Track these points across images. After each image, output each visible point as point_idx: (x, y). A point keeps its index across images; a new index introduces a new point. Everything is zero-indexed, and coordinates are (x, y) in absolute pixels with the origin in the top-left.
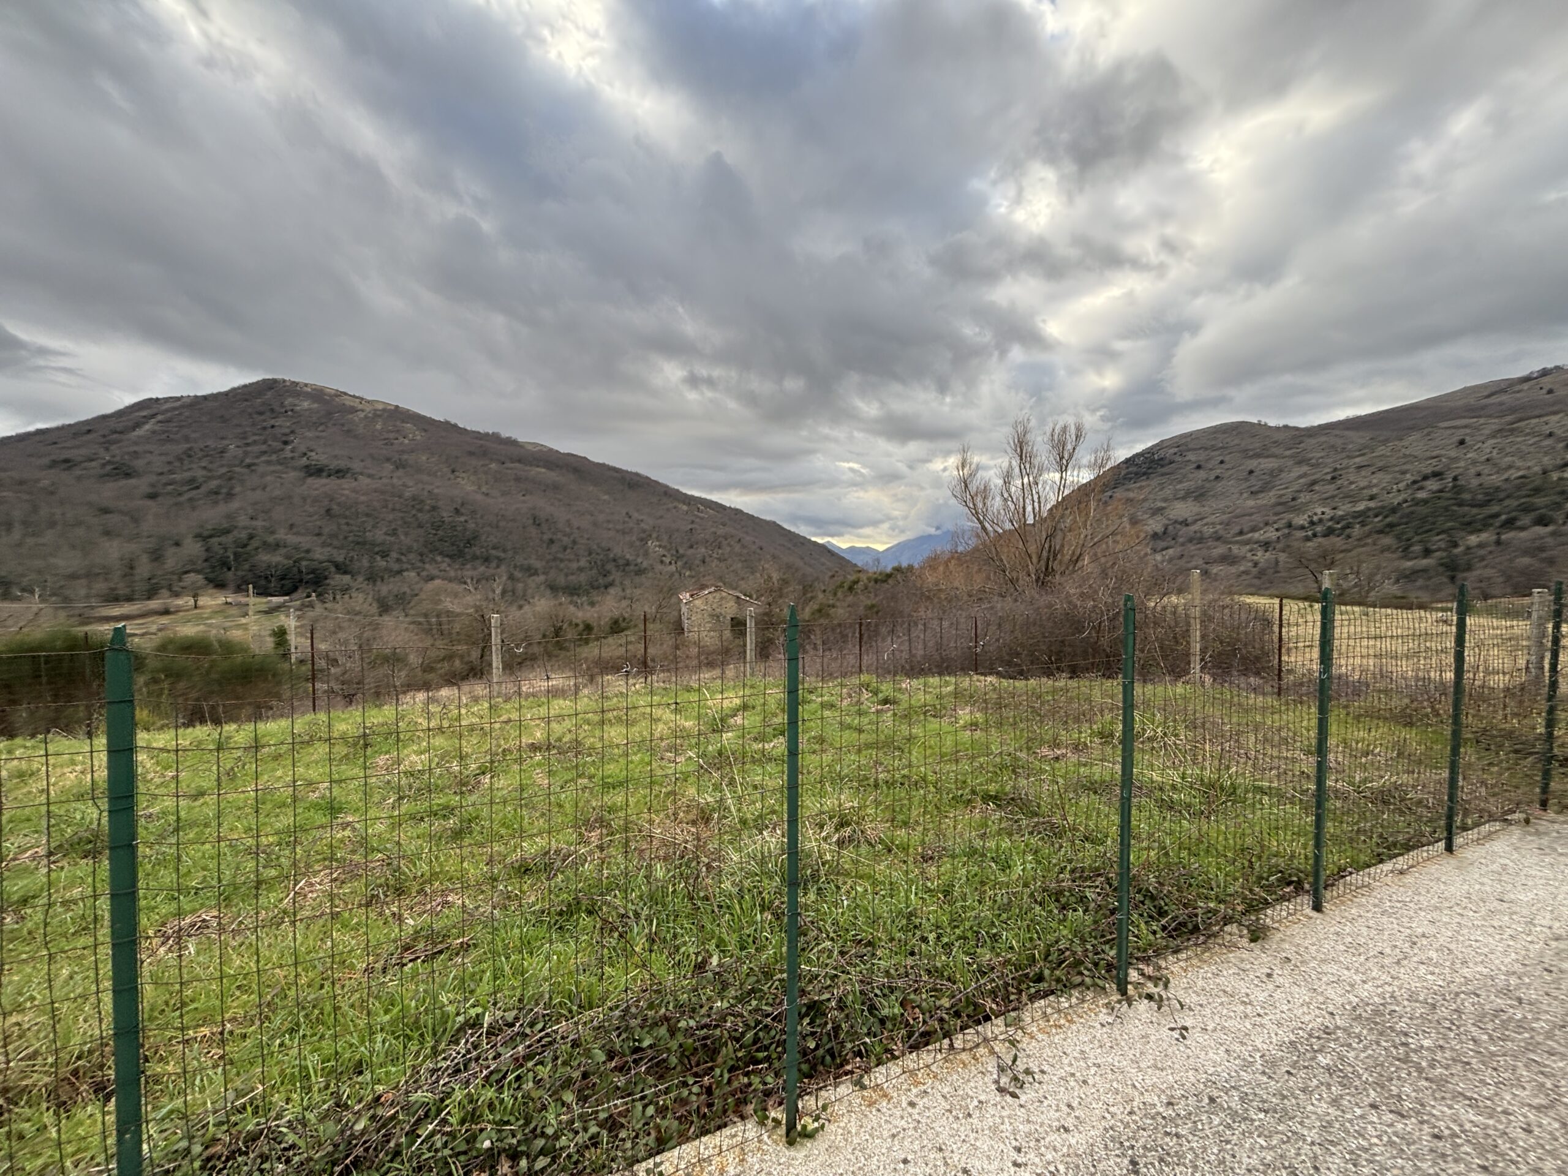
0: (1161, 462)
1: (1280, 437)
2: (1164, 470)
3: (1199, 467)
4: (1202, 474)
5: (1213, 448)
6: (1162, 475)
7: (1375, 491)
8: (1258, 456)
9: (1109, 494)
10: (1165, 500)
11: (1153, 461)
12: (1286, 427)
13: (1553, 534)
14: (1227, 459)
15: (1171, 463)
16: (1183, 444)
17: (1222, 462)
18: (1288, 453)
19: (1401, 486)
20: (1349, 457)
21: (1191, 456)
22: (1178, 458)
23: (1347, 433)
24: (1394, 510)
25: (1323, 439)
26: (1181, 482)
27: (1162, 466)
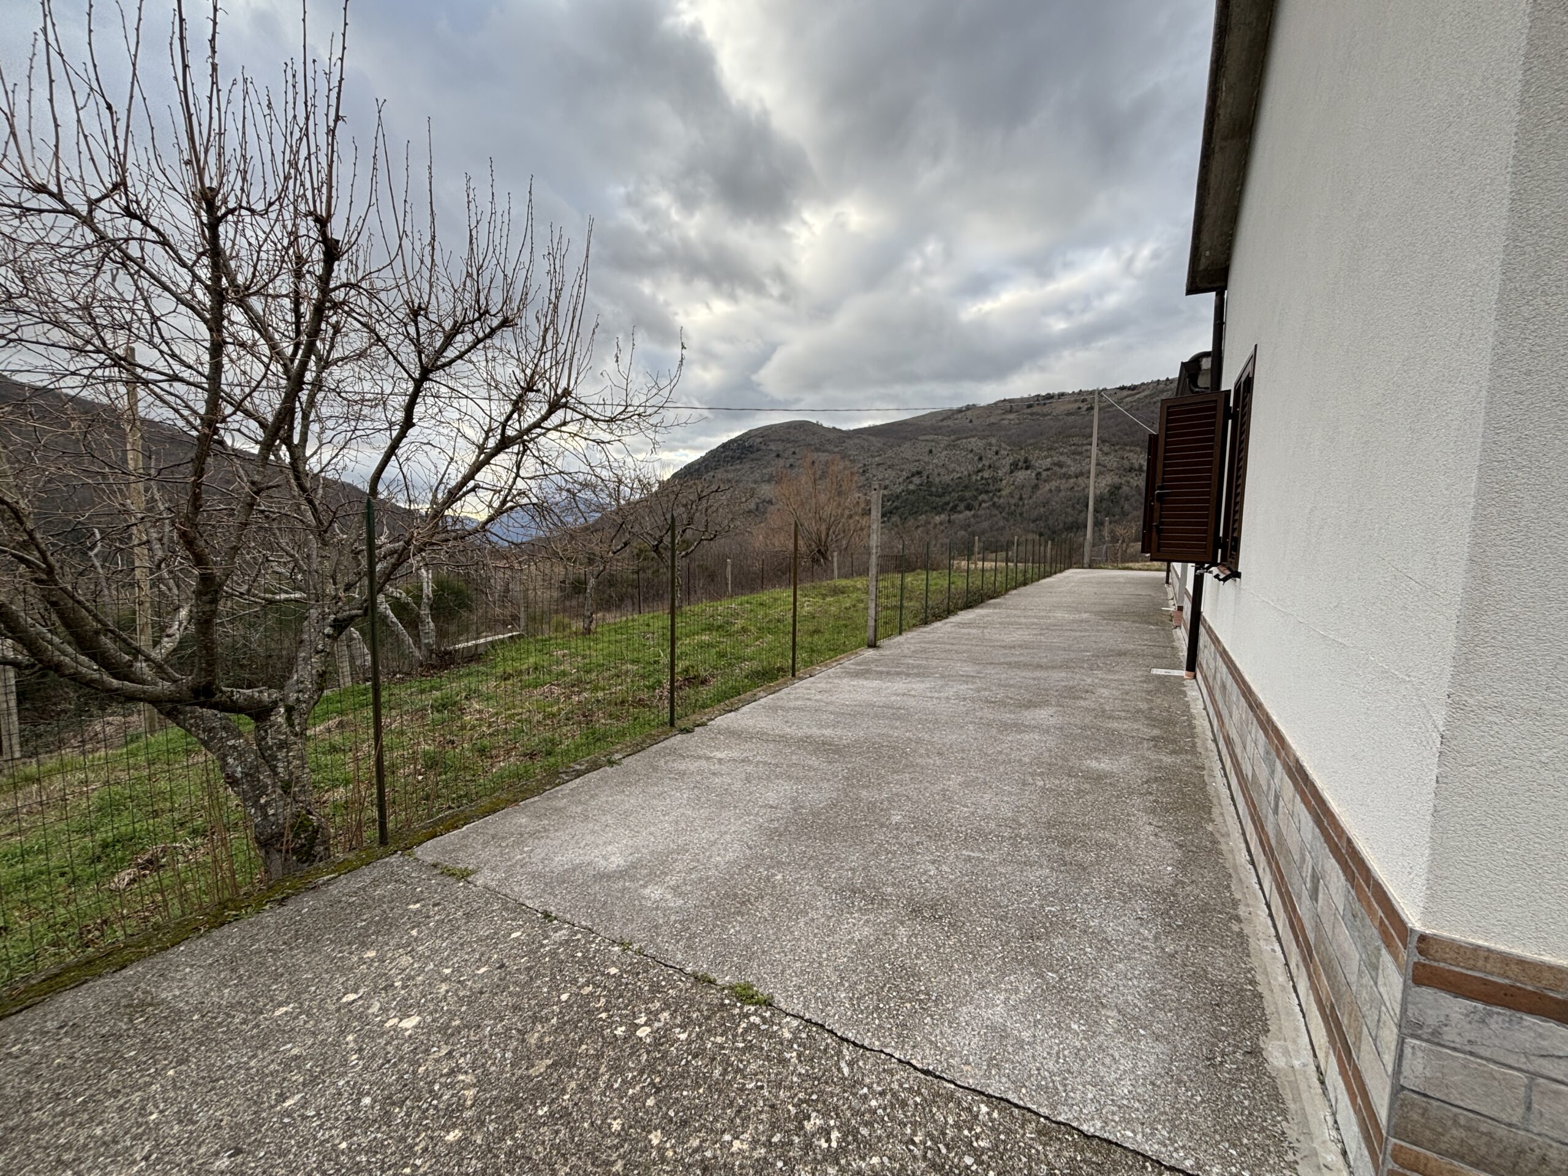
0: (750, 449)
1: (831, 436)
2: (752, 456)
3: (778, 456)
4: (781, 462)
5: (788, 441)
6: (752, 460)
7: (887, 482)
8: (818, 450)
9: (711, 474)
10: (755, 482)
11: (744, 447)
12: (834, 428)
13: (974, 516)
14: (797, 450)
15: (758, 450)
16: (767, 434)
17: (794, 453)
18: (836, 450)
19: (901, 480)
20: (872, 456)
21: (773, 447)
22: (763, 447)
23: (871, 438)
24: (898, 497)
25: (857, 441)
26: (766, 467)
27: (752, 453)
